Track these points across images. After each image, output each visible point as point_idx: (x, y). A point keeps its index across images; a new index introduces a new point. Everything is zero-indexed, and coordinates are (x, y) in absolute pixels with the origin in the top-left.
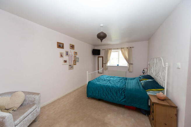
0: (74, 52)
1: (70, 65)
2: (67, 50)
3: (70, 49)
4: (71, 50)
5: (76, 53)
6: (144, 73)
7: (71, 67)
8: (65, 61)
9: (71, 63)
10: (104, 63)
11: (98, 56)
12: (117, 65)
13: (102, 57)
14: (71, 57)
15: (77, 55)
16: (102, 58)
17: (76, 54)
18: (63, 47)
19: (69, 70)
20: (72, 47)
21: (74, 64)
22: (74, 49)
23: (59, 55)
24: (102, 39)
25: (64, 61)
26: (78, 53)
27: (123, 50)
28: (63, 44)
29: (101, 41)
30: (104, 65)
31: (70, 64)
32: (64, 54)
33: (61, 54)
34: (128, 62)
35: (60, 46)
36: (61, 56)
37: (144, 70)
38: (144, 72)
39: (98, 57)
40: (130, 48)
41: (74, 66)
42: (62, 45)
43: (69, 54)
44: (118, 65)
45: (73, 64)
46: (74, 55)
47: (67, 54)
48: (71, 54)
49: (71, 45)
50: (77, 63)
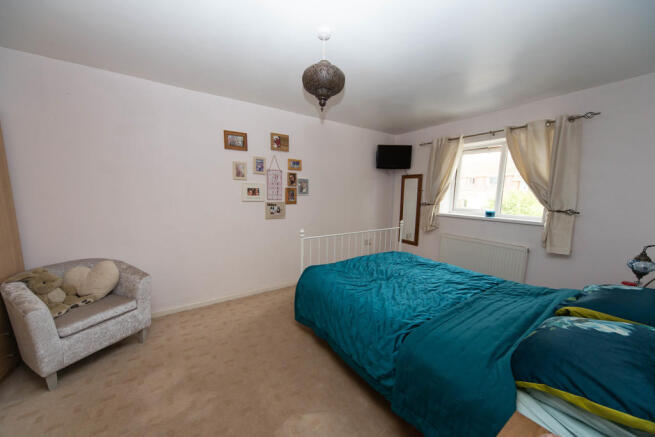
0: (290, 160)
1: (269, 205)
2: (260, 156)
3: (273, 149)
4: (276, 153)
5: (297, 163)
6: (640, 274)
7: (275, 211)
8: (254, 192)
9: (276, 197)
10: (424, 203)
11: (403, 172)
12: (484, 216)
13: (420, 177)
14: (276, 177)
15: (299, 169)
16: (416, 180)
17: (296, 166)
18: (244, 147)
19: (267, 218)
20: (280, 142)
21: (288, 202)
22: (287, 150)
23: (231, 172)
24: (327, 97)
25: (249, 190)
26: (303, 164)
27: (522, 136)
28: (245, 136)
29: (323, 105)
30: (422, 208)
31: (270, 201)
32: (250, 170)
33: (237, 169)
34: (544, 202)
35: (235, 141)
36: (239, 174)
37: (643, 257)
38: (641, 265)
39: (405, 177)
40: (571, 119)
41: (289, 208)
42: (240, 138)
43: (267, 166)
44: (489, 214)
45: (283, 200)
46: (288, 171)
47: (260, 166)
48: (274, 167)
49: (275, 137)
50: (300, 198)
